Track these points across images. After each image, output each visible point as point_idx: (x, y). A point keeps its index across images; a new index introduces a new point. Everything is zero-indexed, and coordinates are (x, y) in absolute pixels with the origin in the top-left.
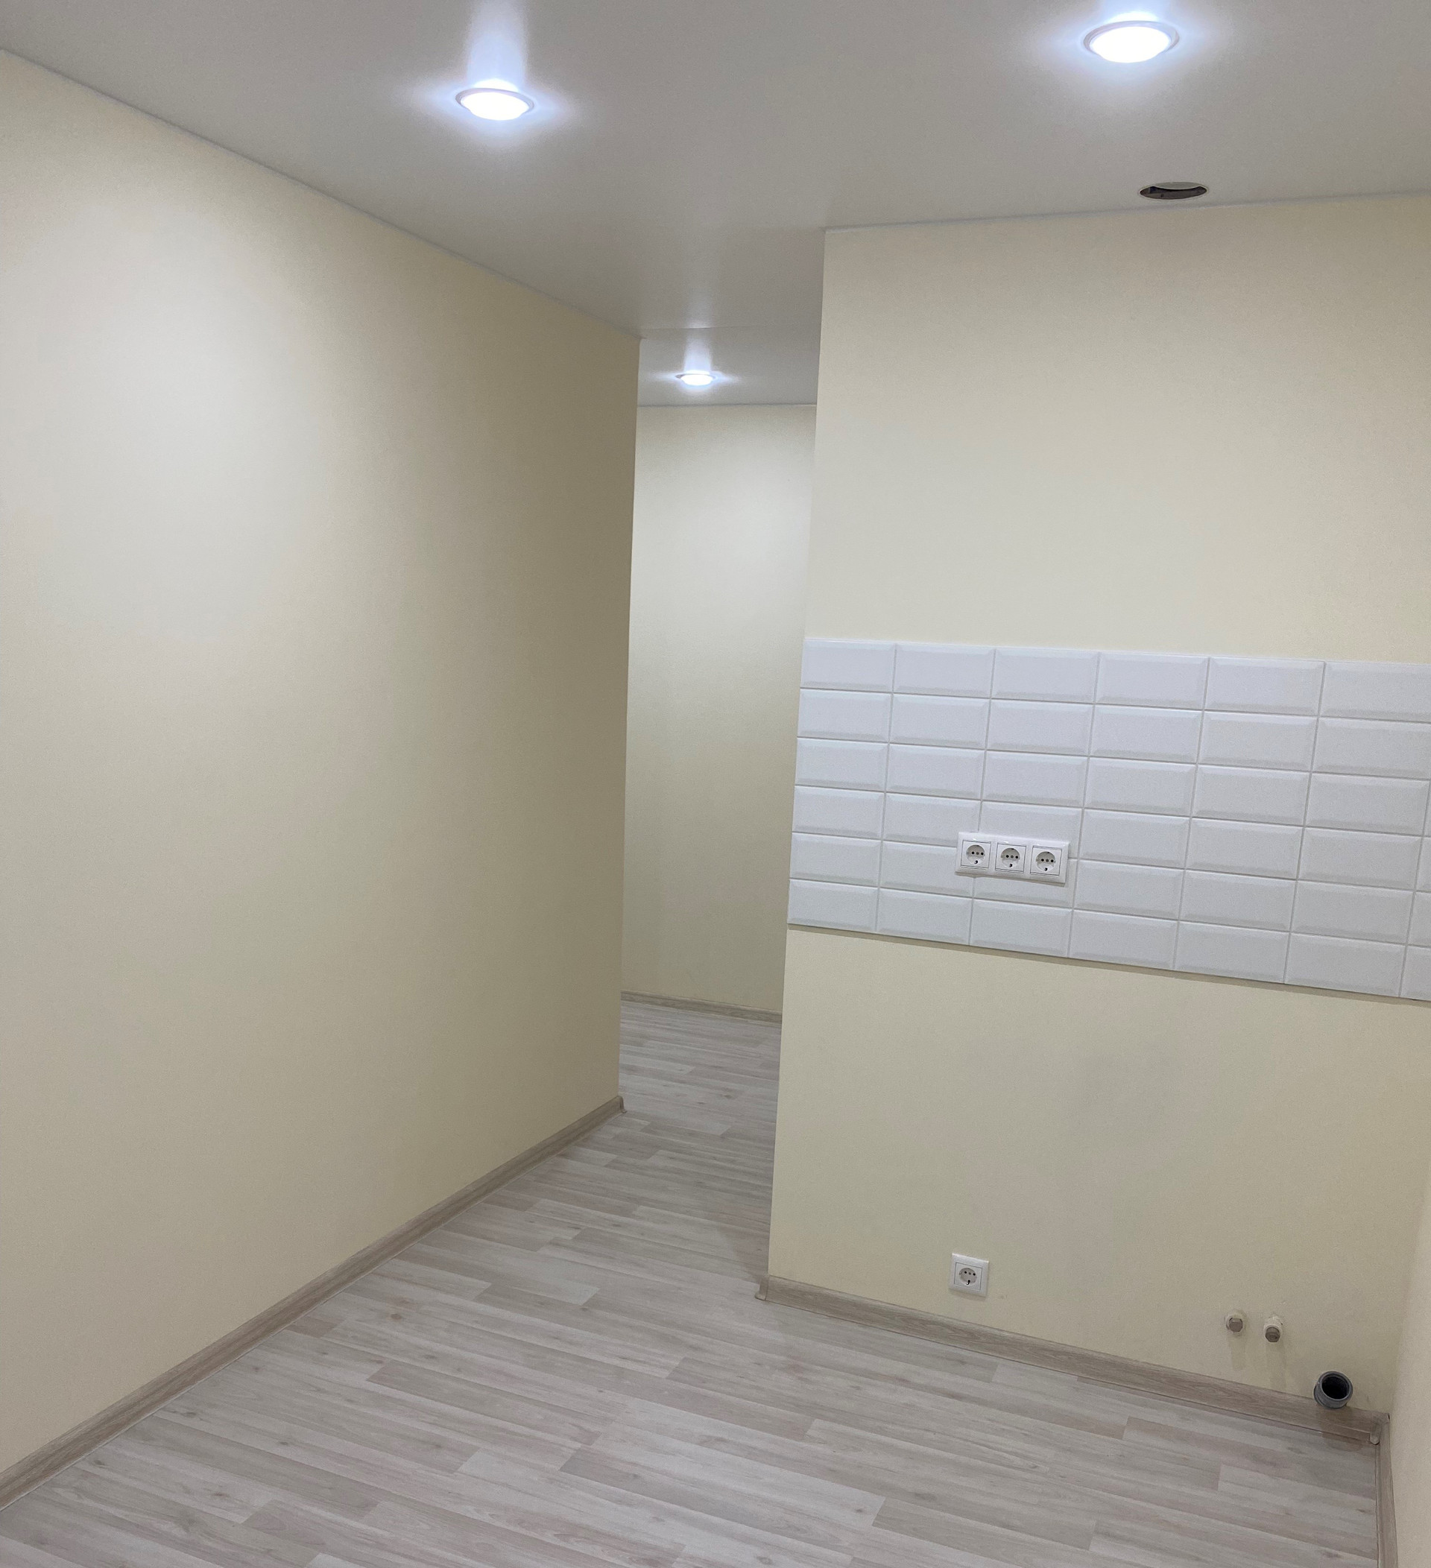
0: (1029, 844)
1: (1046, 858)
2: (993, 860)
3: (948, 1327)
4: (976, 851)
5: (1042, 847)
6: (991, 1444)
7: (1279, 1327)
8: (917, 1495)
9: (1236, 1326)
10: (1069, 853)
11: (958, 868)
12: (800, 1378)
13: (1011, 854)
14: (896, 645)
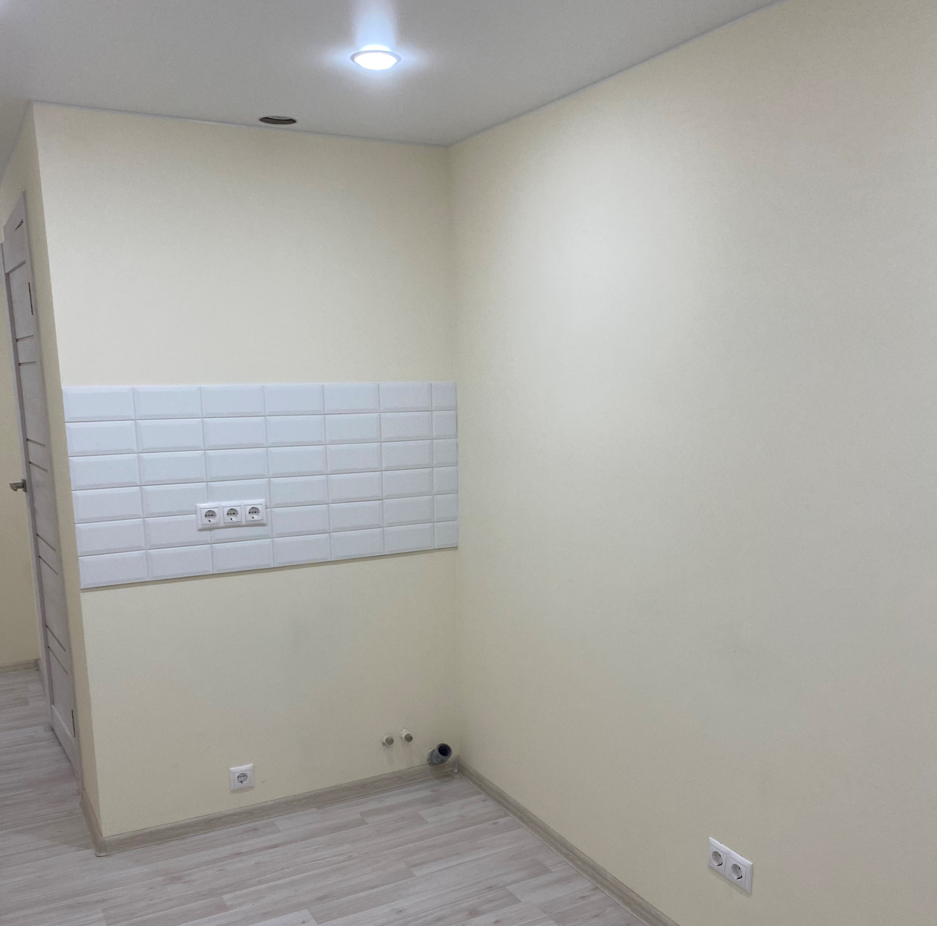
0: (243, 504)
1: (254, 511)
2: (221, 518)
3: (235, 814)
4: (210, 514)
5: (251, 505)
6: (319, 858)
7: (408, 733)
8: (319, 899)
9: (390, 742)
10: (266, 506)
11: (200, 527)
12: (185, 882)
13: (233, 512)
14: (133, 388)
